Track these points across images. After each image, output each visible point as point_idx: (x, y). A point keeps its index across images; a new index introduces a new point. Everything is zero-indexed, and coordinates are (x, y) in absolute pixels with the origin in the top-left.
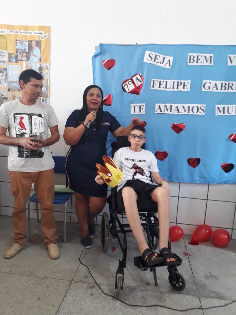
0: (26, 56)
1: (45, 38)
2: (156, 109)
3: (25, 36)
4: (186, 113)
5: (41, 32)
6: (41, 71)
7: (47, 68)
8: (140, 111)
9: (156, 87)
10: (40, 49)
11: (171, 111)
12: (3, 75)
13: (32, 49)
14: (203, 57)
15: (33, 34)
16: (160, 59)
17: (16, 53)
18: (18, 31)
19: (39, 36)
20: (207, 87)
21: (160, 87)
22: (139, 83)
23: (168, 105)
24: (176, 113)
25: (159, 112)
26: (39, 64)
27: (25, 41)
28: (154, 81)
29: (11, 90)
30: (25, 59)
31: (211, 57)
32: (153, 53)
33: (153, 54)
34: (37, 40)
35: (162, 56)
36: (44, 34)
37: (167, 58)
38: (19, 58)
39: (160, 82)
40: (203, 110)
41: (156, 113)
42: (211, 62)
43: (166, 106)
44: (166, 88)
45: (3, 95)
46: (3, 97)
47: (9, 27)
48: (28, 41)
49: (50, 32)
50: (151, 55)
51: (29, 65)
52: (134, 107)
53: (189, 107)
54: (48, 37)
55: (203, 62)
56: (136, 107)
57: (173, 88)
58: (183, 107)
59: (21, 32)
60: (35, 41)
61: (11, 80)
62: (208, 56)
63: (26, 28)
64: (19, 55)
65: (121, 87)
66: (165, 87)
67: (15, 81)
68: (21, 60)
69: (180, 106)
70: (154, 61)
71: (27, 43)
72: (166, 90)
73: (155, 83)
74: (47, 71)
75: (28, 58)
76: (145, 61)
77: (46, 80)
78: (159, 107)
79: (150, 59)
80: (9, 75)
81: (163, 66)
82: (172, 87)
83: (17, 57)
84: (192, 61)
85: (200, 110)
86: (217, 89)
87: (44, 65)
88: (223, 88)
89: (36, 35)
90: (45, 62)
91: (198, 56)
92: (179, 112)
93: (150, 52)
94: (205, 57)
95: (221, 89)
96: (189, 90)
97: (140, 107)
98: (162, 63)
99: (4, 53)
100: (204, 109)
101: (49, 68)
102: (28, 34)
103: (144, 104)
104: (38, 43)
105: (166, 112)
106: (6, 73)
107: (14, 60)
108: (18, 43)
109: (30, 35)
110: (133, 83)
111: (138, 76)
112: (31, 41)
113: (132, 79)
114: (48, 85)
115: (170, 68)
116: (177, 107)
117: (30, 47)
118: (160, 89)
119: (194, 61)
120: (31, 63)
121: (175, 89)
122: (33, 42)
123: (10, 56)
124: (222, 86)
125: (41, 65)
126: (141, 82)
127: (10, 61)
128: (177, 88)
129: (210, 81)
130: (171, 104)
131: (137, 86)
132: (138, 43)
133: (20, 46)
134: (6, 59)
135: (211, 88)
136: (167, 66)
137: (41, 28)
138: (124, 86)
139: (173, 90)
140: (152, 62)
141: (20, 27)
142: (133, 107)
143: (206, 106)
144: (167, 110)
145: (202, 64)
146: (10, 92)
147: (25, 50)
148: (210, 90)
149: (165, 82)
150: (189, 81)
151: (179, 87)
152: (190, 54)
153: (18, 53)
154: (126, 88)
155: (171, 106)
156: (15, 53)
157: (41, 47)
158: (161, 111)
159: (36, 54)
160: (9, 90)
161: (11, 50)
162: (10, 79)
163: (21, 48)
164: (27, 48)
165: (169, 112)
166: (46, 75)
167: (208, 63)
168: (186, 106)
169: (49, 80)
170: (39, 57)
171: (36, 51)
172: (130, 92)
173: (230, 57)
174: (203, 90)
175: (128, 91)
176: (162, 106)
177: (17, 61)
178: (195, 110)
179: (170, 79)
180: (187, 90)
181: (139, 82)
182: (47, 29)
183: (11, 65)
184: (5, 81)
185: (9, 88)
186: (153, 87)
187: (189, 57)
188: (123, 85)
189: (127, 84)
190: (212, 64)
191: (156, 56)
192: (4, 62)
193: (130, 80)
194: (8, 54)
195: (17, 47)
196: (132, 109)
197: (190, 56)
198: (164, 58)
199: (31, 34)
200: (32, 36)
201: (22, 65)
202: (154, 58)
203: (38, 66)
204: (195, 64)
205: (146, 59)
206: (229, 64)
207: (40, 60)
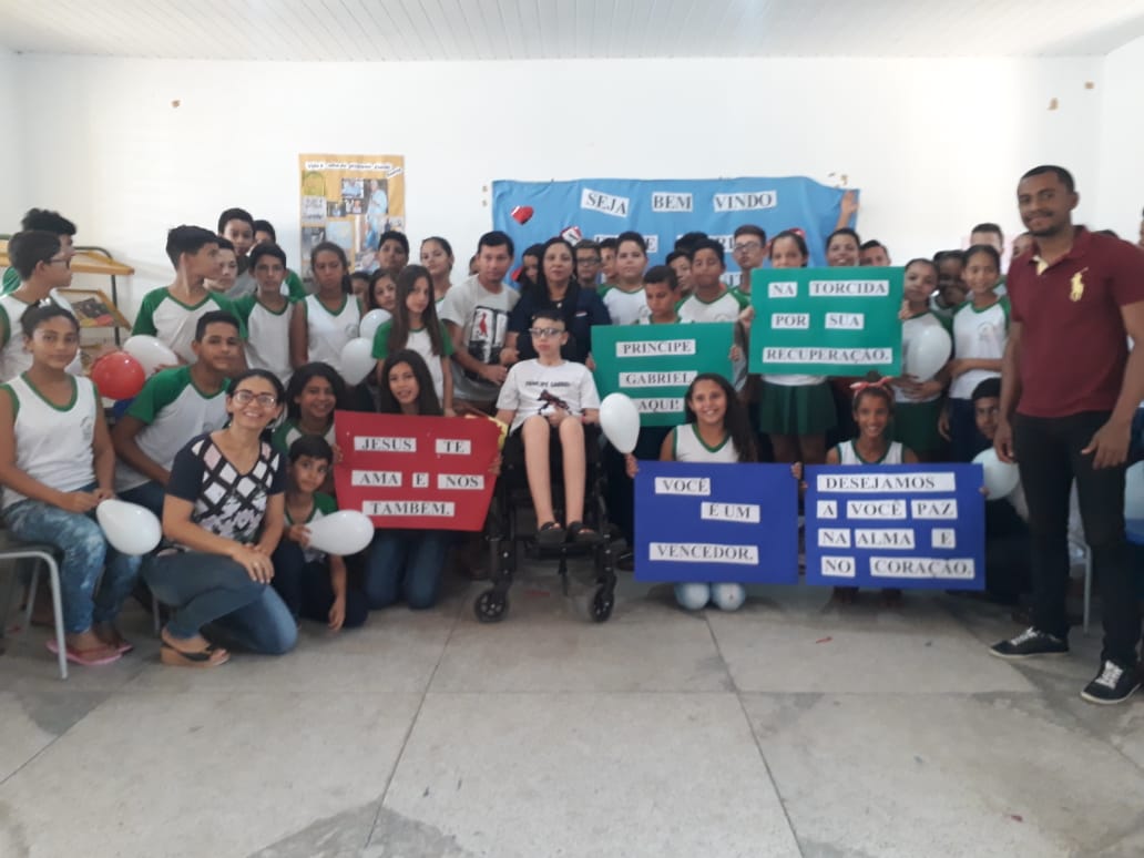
0: (361, 205)
1: (396, 173)
3: (359, 173)
5: (388, 164)
7: (400, 224)
10: (386, 192)
12: (319, 239)
13: (372, 194)
15: (373, 168)
17: (342, 201)
18: (345, 164)
19: (385, 172)
26: (386, 218)
27: (358, 180)
30: (359, 210)
33: (596, 195)
34: (380, 177)
36: (393, 169)
37: (620, 201)
38: (348, 210)
47: (330, 158)
49: (402, 165)
51: (366, 220)
54: (399, 172)
55: (676, 207)
59: (351, 166)
60: (376, 180)
63: (360, 159)
64: (347, 204)
68: (351, 213)
71: (362, 184)
75: (364, 208)
79: (591, 202)
81: (612, 213)
83: (343, 208)
84: (659, 204)
89: (377, 170)
90: (396, 213)
94: (680, 199)
99: (319, 201)
101: (403, 223)
102: (364, 169)
104: (383, 184)
106: (325, 235)
107: (339, 213)
108: (346, 184)
109: (367, 171)
112: (369, 181)
117: (368, 190)
119: (662, 205)
120: (370, 216)
122: (372, 182)
123: (331, 206)
125: (388, 219)
127: (331, 215)
133: (348, 189)
134: (323, 211)
136: (620, 214)
137: (386, 159)
141: (350, 158)
145: (675, 210)
147: (359, 195)
153: (346, 201)
156: (340, 202)
159: (378, 202)
161: (334, 196)
163: (352, 193)
164: (362, 191)
167: (684, 209)
170: (384, 206)
171: (379, 197)
177: (344, 214)
182: (399, 161)
183: (332, 223)
187: (653, 200)
190: (690, 210)
192: (319, 217)
194: (328, 203)
195: (344, 191)
199: (369, 169)
200: (370, 172)
201: (353, 220)
202: (597, 200)
203: (383, 222)
204: (664, 209)
205: (585, 203)
206: (717, 209)
207: (387, 211)
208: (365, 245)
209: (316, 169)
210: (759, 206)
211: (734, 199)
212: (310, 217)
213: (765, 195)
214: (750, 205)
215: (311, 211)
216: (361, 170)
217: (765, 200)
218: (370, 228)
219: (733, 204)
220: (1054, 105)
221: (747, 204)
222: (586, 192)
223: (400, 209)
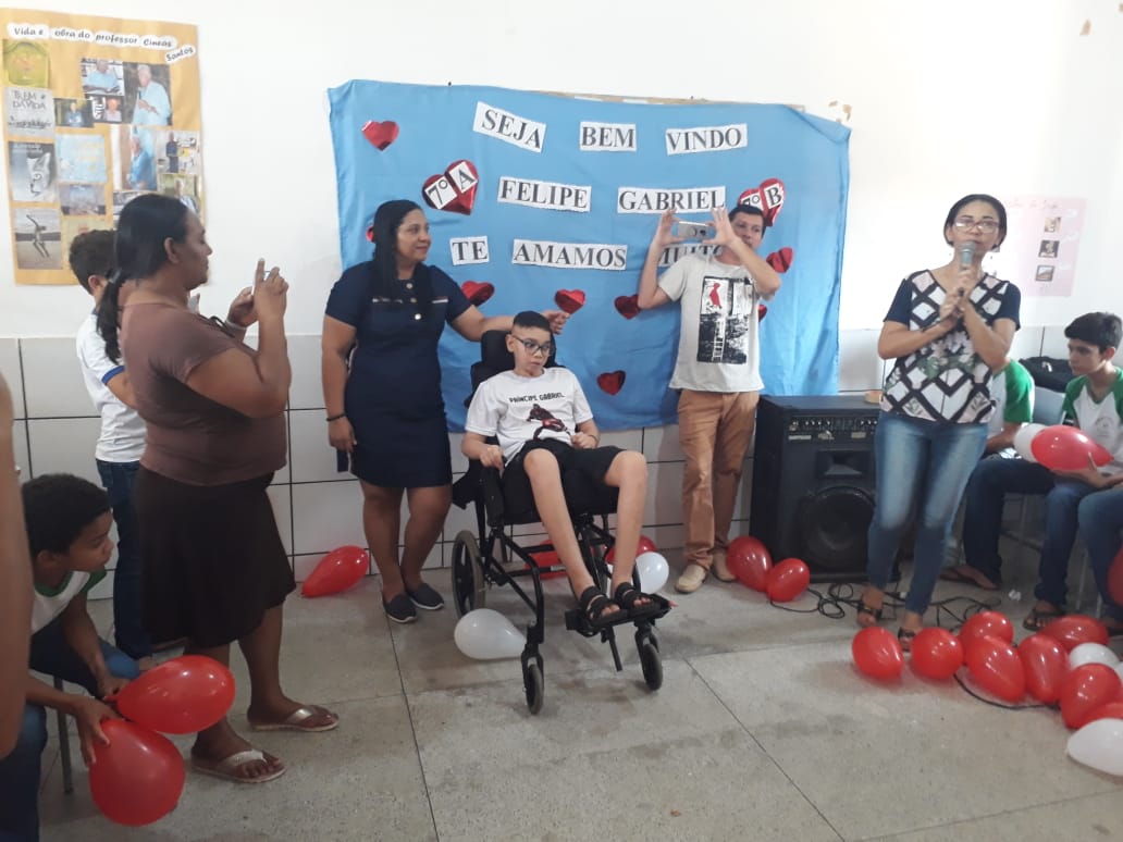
0: (120, 108)
1: (184, 56)
2: (515, 253)
3: (117, 51)
4: (585, 265)
5: (168, 39)
6: (175, 152)
7: (193, 145)
8: (476, 257)
9: (512, 197)
10: (167, 89)
11: (550, 261)
12: (42, 164)
13: (139, 89)
14: (614, 131)
15: (140, 43)
16: (514, 126)
17: (84, 99)
18: (86, 31)
19: (163, 52)
20: (627, 204)
21: (520, 198)
22: (467, 186)
23: (545, 245)
24: (562, 264)
25: (522, 260)
26: (167, 134)
27: (113, 64)
28: (506, 183)
29: (71, 211)
30: (117, 116)
31: (631, 131)
32: (496, 110)
33: (498, 114)
34: (154, 61)
35: (519, 121)
36: (178, 47)
37: (532, 126)
38: (96, 115)
39: (521, 184)
40: (622, 259)
41: (514, 262)
42: (631, 145)
43: (538, 246)
44: (535, 200)
45: (44, 228)
46: (43, 232)
47: (56, 19)
48: (125, 64)
49: (195, 42)
50: (491, 115)
51: (132, 135)
52: (460, 244)
53: (591, 251)
54: (189, 54)
55: (614, 144)
56: (464, 245)
57: (552, 202)
58: (578, 250)
59: (98, 37)
60: (148, 64)
61: (72, 180)
62: (625, 128)
63: (117, 25)
64: (94, 104)
65: (421, 194)
66: (531, 199)
67: (85, 181)
68: (103, 120)
69: (570, 248)
70: (501, 130)
71: (120, 71)
72: (535, 205)
73: (509, 187)
74: (192, 152)
75: (127, 116)
76: (477, 128)
77: (192, 181)
78: (523, 248)
79: (489, 125)
80: (63, 165)
81: (521, 144)
82: (549, 200)
83: (86, 111)
84: (589, 140)
85: (615, 258)
86: (650, 208)
87: (181, 137)
88: (663, 205)
89: (149, 47)
90: (186, 126)
91: (602, 130)
92: (568, 262)
93: (488, 107)
94: (618, 131)
95: (658, 208)
96: (587, 209)
97: (475, 245)
98: (520, 138)
99: (39, 97)
100: (625, 257)
101: (198, 144)
102: (123, 45)
103: (485, 238)
104: (160, 73)
105: (539, 263)
106: (53, 156)
107: (79, 119)
108: (91, 70)
109: (128, 47)
110: (453, 184)
111: (463, 167)
112: (135, 65)
113: (447, 175)
114: (200, 195)
115: (539, 150)
116: (564, 251)
117: (132, 83)
118: (520, 202)
119: (594, 141)
120: (139, 129)
121: (557, 206)
122: (139, 67)
123: (62, 107)
124: (659, 201)
125: (172, 136)
126: (472, 181)
127: (64, 123)
128: (562, 203)
129: (633, 189)
130: (551, 244)
131: (463, 191)
132: (453, 84)
133: (94, 78)
134: (48, 114)
135: (636, 206)
136: (532, 146)
137: (166, 28)
138: (430, 192)
139: (552, 206)
140: (494, 133)
141: (96, 23)
142: (457, 246)
143: (629, 249)
144: (542, 257)
145: (612, 149)
146: (68, 217)
147: (116, 90)
148: (635, 210)
149: (532, 187)
150: (589, 189)
151: (566, 200)
152: (584, 124)
153: (91, 98)
154: (433, 197)
155: (551, 248)
156: (81, 100)
157: (168, 82)
158: (527, 259)
159: (152, 104)
160: (66, 210)
161: (68, 89)
162: (64, 177)
163: (103, 86)
164: (121, 84)
165: (545, 262)
166: (189, 165)
167: (626, 147)
168: (584, 248)
169: (200, 179)
170: (164, 112)
171: (153, 94)
172: (445, 208)
173: (670, 136)
174: (620, 210)
175: (439, 206)
176: (530, 246)
177: (88, 121)
178: (605, 258)
179: (544, 180)
180: (583, 210)
181: (468, 182)
182: (189, 34)
183: (66, 137)
184: (50, 183)
185: (65, 205)
186: (504, 196)
187: (582, 131)
188: (427, 191)
189: (435, 188)
190: (634, 149)
191: (504, 118)
192: (42, 125)
193: (444, 178)
194: (56, 100)
195: (87, 81)
196: (455, 251)
197: (585, 129)
198: (524, 125)
199: (133, 45)
200: (135, 50)
201: (106, 135)
202: (498, 122)
203: (163, 139)
204: (596, 147)
205: (479, 125)
206: (670, 150)
207: (169, 121)
208: (132, 177)
209: (30, 38)
210: (725, 146)
211: (691, 136)
212: (22, 125)
213: (732, 129)
214: (713, 146)
215: (23, 114)
216: (117, 44)
217: (733, 137)
218: (139, 148)
219: (691, 145)
220: (1087, 28)
221: (709, 143)
222: (482, 108)
223: (193, 119)
